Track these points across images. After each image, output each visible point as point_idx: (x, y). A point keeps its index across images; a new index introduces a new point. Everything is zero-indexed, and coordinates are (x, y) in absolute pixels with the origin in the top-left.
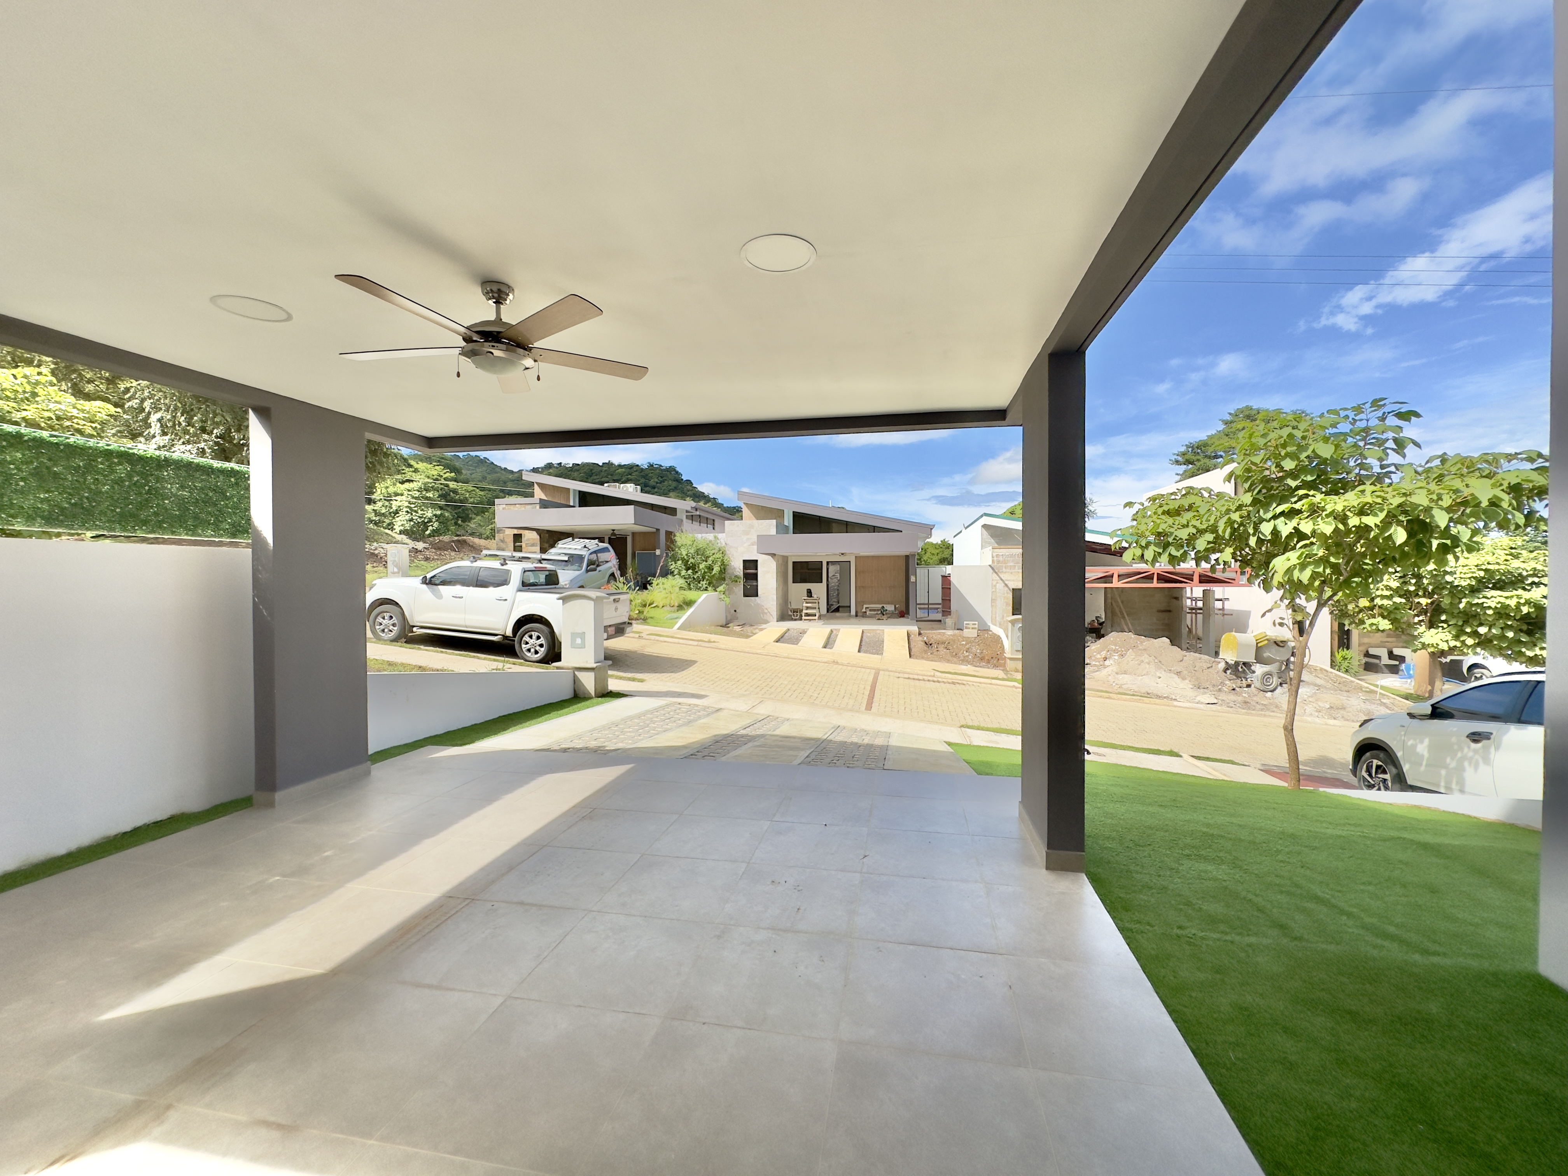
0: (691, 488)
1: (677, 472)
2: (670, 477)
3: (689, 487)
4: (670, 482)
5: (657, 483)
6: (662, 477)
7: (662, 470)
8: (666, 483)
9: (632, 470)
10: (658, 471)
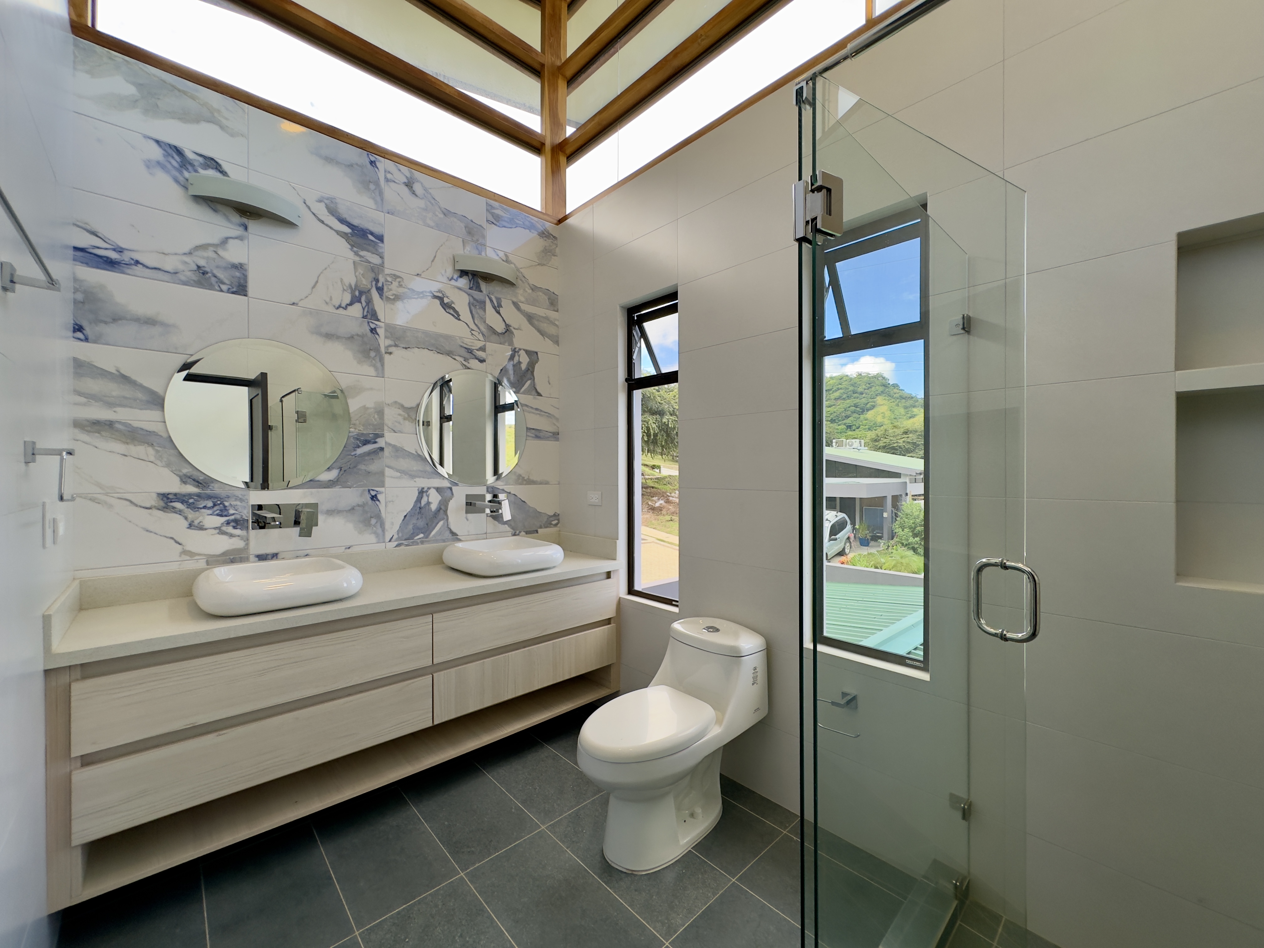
0: (898, 391)
1: (884, 378)
2: (877, 382)
3: (895, 390)
4: (877, 387)
5: (865, 389)
6: (869, 384)
7: (870, 378)
8: (873, 389)
9: (842, 381)
10: (866, 379)
